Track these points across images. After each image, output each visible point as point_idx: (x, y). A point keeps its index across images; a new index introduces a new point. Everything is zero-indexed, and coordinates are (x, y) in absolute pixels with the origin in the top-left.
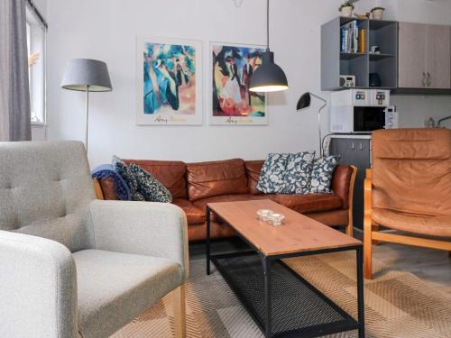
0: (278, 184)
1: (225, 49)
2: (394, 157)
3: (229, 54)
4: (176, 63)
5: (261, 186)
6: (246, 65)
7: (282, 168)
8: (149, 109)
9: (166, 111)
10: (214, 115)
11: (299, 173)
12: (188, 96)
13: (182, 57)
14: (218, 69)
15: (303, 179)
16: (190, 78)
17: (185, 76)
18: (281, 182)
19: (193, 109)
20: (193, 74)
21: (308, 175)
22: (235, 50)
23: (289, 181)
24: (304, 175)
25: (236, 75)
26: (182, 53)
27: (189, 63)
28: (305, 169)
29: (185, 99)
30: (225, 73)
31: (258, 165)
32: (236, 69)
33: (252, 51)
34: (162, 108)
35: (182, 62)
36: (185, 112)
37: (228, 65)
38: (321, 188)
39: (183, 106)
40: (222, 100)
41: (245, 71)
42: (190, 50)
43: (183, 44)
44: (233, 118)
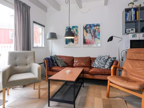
0: (97, 65)
1: (87, 25)
2: (133, 59)
3: (88, 26)
4: (73, 31)
5: (93, 65)
6: (93, 29)
7: (99, 60)
8: (67, 43)
9: (71, 43)
10: (84, 44)
11: (102, 62)
12: (76, 39)
13: (75, 29)
14: (85, 31)
15: (103, 64)
16: (77, 34)
17: (76, 34)
18: (98, 64)
19: (78, 43)
20: (78, 33)
21: (105, 63)
22: (90, 25)
23: (99, 64)
24: (103, 63)
25: (90, 32)
26: (75, 28)
27: (77, 30)
28: (104, 61)
29: (76, 40)
30: (87, 32)
31: (94, 59)
32: (90, 30)
33: (95, 25)
34: (70, 43)
35: (75, 30)
36: (76, 44)
37: (88, 30)
38: (107, 67)
39: (75, 42)
40: (86, 40)
41: (93, 31)
42: (77, 27)
43: (75, 25)
44: (89, 45)
